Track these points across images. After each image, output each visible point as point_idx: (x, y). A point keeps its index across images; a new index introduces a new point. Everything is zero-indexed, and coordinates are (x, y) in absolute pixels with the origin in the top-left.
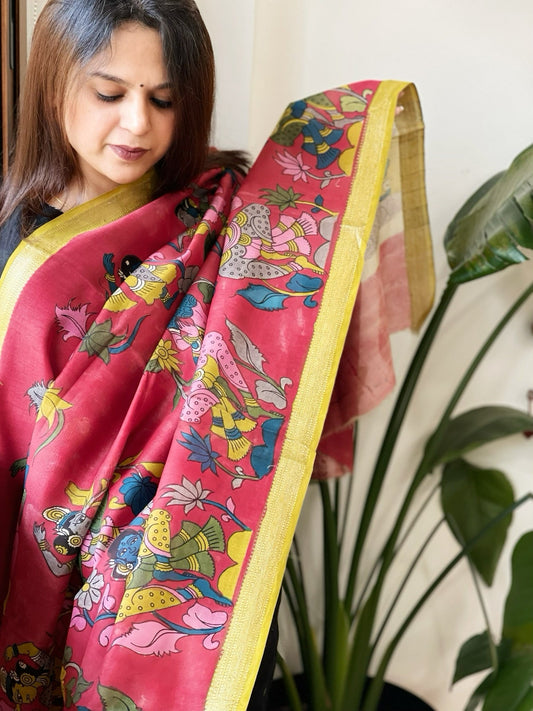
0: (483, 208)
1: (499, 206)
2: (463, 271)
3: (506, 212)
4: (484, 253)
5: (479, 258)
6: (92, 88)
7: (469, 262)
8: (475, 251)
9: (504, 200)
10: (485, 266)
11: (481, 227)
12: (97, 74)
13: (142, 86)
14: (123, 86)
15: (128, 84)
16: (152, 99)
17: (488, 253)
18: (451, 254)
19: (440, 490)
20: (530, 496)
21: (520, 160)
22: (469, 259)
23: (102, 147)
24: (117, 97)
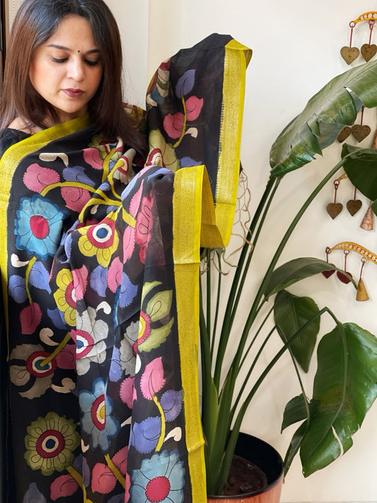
0: (291, 131)
1: (299, 130)
2: (278, 168)
3: (303, 132)
4: (290, 157)
5: (287, 160)
6: (49, 55)
7: (283, 165)
8: (285, 157)
9: (302, 125)
10: (291, 165)
11: (289, 143)
12: (52, 46)
13: (79, 51)
15: (71, 51)
17: (292, 158)
18: (271, 160)
19: (273, 311)
20: (326, 309)
21: (312, 102)
22: (282, 161)
23: (58, 91)
24: (64, 60)
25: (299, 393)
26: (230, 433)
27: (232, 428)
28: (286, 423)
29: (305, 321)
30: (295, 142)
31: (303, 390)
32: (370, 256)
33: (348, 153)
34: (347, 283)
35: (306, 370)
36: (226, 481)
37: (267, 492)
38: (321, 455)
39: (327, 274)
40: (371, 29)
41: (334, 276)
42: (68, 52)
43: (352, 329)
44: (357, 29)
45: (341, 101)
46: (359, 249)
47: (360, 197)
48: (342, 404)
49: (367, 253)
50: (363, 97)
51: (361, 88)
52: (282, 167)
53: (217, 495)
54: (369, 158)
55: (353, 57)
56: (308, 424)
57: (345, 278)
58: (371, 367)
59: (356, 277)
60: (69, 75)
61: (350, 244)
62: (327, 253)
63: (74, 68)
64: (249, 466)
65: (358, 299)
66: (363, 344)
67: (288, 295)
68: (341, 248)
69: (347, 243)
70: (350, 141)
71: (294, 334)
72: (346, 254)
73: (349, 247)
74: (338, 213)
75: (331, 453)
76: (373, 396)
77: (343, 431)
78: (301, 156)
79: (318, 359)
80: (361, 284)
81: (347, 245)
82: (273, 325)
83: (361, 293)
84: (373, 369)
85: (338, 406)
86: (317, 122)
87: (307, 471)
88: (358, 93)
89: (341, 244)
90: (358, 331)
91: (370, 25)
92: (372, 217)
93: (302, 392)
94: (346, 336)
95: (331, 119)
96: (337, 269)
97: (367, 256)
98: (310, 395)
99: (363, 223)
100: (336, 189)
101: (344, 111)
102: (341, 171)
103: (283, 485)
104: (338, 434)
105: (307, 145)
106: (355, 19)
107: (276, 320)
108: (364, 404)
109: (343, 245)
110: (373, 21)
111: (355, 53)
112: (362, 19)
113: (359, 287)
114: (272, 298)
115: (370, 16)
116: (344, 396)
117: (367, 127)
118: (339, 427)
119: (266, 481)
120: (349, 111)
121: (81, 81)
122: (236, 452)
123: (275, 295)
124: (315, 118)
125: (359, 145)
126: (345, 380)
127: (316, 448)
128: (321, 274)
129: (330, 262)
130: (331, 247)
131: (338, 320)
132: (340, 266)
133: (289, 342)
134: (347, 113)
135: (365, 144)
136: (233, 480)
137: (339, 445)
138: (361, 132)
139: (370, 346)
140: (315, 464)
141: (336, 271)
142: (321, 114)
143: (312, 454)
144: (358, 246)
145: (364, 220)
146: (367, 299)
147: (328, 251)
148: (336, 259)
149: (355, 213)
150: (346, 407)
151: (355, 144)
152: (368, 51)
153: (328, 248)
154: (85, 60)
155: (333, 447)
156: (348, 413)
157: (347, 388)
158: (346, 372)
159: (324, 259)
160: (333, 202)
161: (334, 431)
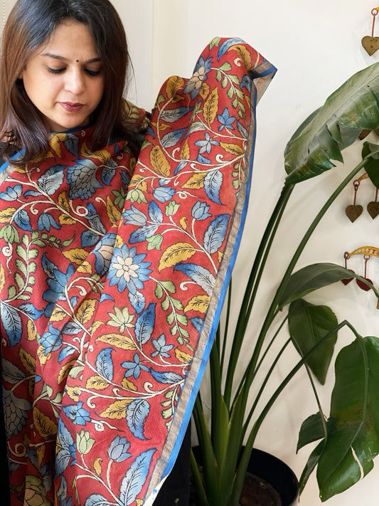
0: (308, 132)
1: (317, 131)
3: (321, 135)
4: (308, 164)
5: (304, 167)
6: (45, 65)
7: (299, 172)
8: (302, 162)
9: (320, 127)
10: (309, 172)
12: (47, 55)
13: (77, 61)
14: (66, 62)
15: (68, 60)
16: (85, 70)
17: (310, 164)
18: (287, 164)
19: (287, 320)
20: (345, 323)
21: (331, 100)
22: (298, 168)
23: (55, 104)
24: (61, 70)
25: (315, 411)
26: (243, 448)
27: (245, 443)
28: (301, 444)
29: (323, 333)
30: (313, 145)
31: (320, 407)
33: (370, 152)
34: (367, 290)
35: (322, 382)
36: (238, 501)
38: (339, 477)
39: (346, 282)
41: (353, 284)
43: (373, 342)
45: (365, 103)
48: (362, 423)
52: (299, 174)
55: (375, 48)
56: (326, 443)
57: (365, 285)
60: (67, 88)
61: (370, 248)
62: (346, 258)
64: (262, 484)
67: (304, 303)
68: (359, 254)
69: (367, 247)
70: (370, 138)
71: (311, 348)
72: (367, 260)
73: (368, 253)
74: (358, 216)
75: (352, 477)
77: (363, 453)
78: (320, 163)
79: (336, 373)
81: (367, 250)
82: (289, 337)
85: (358, 425)
86: (338, 126)
87: (325, 495)
89: (361, 248)
93: (318, 410)
94: (367, 350)
95: (353, 123)
96: (356, 276)
98: (327, 413)
100: (356, 190)
101: (368, 113)
102: (363, 171)
104: (358, 457)
105: (326, 151)
107: (291, 331)
109: (363, 250)
111: (378, 42)
114: (285, 310)
116: (364, 414)
118: (358, 445)
119: (280, 501)
120: (373, 114)
122: (249, 470)
123: (289, 305)
124: (335, 120)
126: (366, 398)
127: (333, 470)
128: (340, 282)
129: (348, 268)
130: (350, 252)
131: (358, 333)
132: (359, 272)
133: (306, 357)
134: (371, 115)
136: (245, 500)
137: (359, 468)
140: (333, 487)
141: (355, 279)
142: (343, 116)
143: (331, 477)
147: (347, 256)
148: (355, 265)
149: (376, 216)
150: (367, 426)
151: (377, 141)
153: (346, 253)
155: (352, 469)
156: (368, 433)
157: (368, 406)
158: (366, 389)
159: (342, 264)
160: (353, 204)
161: (354, 452)
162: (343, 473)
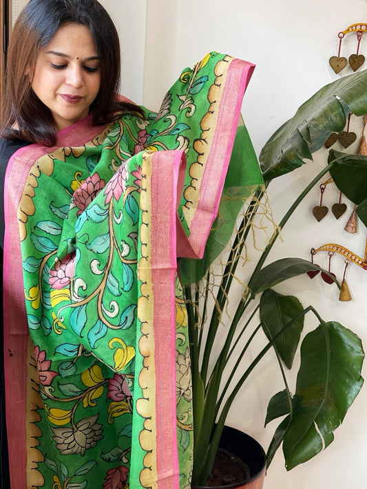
0: (281, 136)
3: (293, 138)
5: (278, 164)
6: (49, 62)
8: (275, 161)
9: (292, 131)
11: (280, 147)
12: (51, 52)
13: (78, 59)
15: (69, 58)
19: (259, 309)
20: (310, 308)
21: (302, 109)
22: (273, 165)
23: (55, 95)
24: (63, 66)
25: (283, 388)
26: (215, 426)
27: (217, 421)
28: (269, 418)
29: (289, 320)
30: (285, 147)
31: (286, 385)
32: (353, 258)
33: (335, 158)
34: (331, 283)
35: (289, 367)
36: (210, 473)
37: (250, 484)
38: (303, 449)
39: (312, 274)
40: (359, 41)
41: (318, 277)
42: (67, 59)
43: (335, 327)
44: (345, 40)
45: (331, 109)
46: (343, 251)
47: (345, 200)
48: (324, 400)
49: (350, 255)
50: (352, 106)
51: (351, 96)
53: (201, 486)
54: (355, 164)
55: (341, 66)
56: (291, 418)
57: (329, 278)
58: (353, 365)
59: (340, 278)
60: (68, 82)
61: (334, 245)
62: (313, 254)
63: (73, 75)
64: (233, 458)
65: (341, 299)
66: (345, 342)
67: (274, 294)
68: (326, 250)
69: (332, 244)
70: (336, 146)
71: (279, 331)
72: (331, 256)
73: (333, 249)
74: (324, 216)
75: (315, 448)
76: (354, 393)
77: (325, 426)
78: (292, 161)
79: (301, 356)
80: (344, 285)
81: (332, 247)
82: (259, 323)
83: (344, 293)
84: (355, 367)
85: (320, 402)
87: (290, 465)
88: (347, 102)
89: (326, 245)
90: (341, 330)
91: (358, 36)
92: (356, 221)
93: (285, 388)
94: (329, 335)
95: (321, 126)
96: (322, 269)
97: (349, 257)
98: (293, 391)
99: (347, 226)
100: (322, 193)
101: (334, 118)
102: (327, 176)
103: (265, 478)
104: (320, 429)
105: (297, 150)
106: (343, 30)
107: (262, 318)
108: (346, 401)
109: (328, 247)
110: (361, 32)
111: (343, 62)
112: (351, 30)
113: (342, 287)
114: (258, 296)
115: (358, 27)
116: (326, 390)
117: (353, 133)
118: (321, 420)
119: (248, 473)
120: (338, 118)
121: (79, 87)
122: (220, 445)
123: (261, 293)
124: (306, 124)
125: (344, 151)
126: (328, 377)
127: (298, 442)
128: (306, 274)
129: (314, 263)
130: (316, 249)
131: (322, 319)
132: (324, 266)
133: (274, 339)
134: (337, 120)
135: (351, 150)
136: (217, 472)
137: (321, 440)
138: (348, 139)
139: (352, 345)
140: (297, 458)
141: (321, 272)
142: (311, 121)
143: (295, 449)
144: (342, 248)
145: (348, 223)
146: (350, 299)
147: (313, 252)
148: (321, 260)
149: (340, 216)
150: (328, 403)
151: (342, 149)
152: (356, 61)
153: (313, 249)
154: (84, 67)
155: (315, 441)
156: (330, 409)
157: (329, 385)
158: (328, 369)
159: (309, 259)
160: (319, 205)
161: (316, 426)
162: (307, 444)
